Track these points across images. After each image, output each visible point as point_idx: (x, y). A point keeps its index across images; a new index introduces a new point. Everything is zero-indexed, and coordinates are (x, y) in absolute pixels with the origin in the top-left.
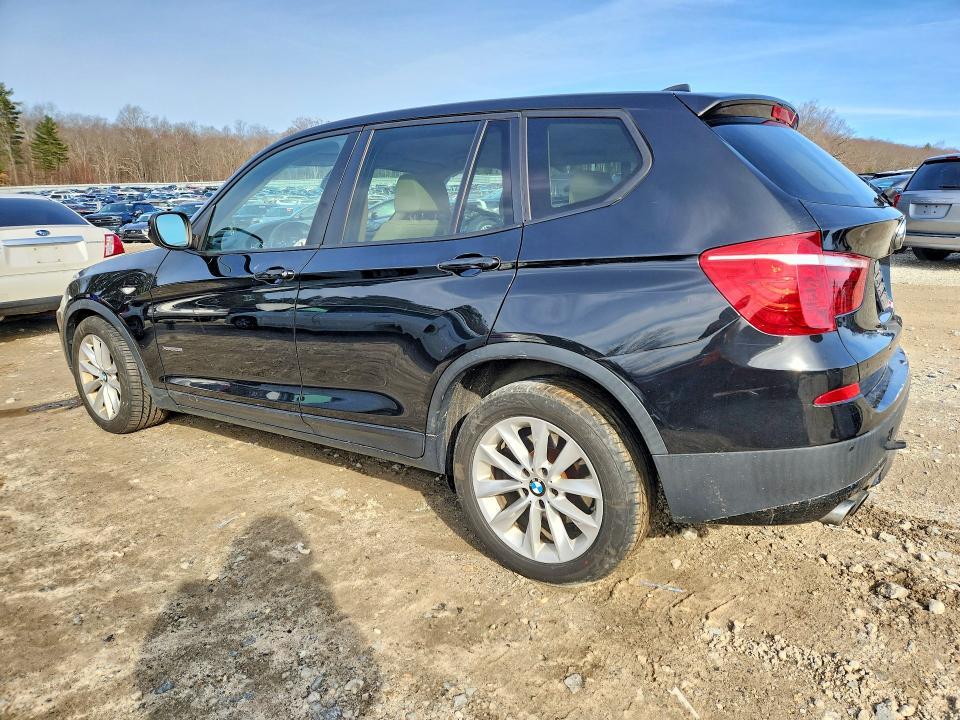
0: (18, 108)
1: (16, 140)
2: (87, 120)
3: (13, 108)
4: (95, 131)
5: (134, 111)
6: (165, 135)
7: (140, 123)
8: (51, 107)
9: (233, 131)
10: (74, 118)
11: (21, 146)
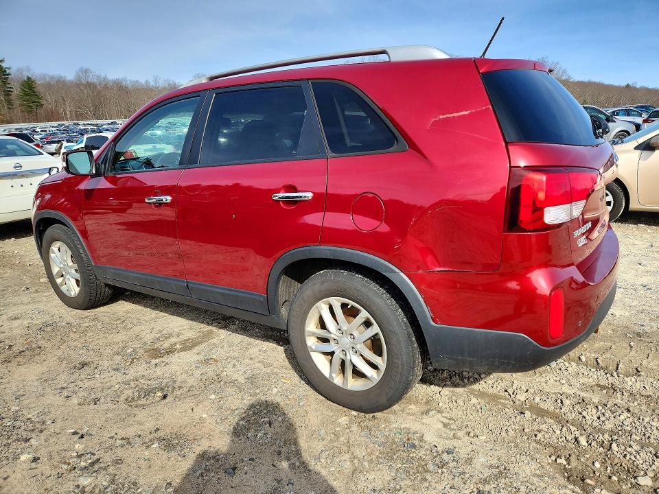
0: (8, 71)
1: (8, 93)
2: (53, 78)
3: (5, 71)
4: (59, 85)
5: (86, 71)
6: (106, 87)
7: (90, 79)
8: (28, 69)
9: (152, 83)
10: (44, 77)
11: (11, 97)
